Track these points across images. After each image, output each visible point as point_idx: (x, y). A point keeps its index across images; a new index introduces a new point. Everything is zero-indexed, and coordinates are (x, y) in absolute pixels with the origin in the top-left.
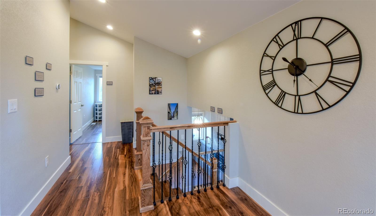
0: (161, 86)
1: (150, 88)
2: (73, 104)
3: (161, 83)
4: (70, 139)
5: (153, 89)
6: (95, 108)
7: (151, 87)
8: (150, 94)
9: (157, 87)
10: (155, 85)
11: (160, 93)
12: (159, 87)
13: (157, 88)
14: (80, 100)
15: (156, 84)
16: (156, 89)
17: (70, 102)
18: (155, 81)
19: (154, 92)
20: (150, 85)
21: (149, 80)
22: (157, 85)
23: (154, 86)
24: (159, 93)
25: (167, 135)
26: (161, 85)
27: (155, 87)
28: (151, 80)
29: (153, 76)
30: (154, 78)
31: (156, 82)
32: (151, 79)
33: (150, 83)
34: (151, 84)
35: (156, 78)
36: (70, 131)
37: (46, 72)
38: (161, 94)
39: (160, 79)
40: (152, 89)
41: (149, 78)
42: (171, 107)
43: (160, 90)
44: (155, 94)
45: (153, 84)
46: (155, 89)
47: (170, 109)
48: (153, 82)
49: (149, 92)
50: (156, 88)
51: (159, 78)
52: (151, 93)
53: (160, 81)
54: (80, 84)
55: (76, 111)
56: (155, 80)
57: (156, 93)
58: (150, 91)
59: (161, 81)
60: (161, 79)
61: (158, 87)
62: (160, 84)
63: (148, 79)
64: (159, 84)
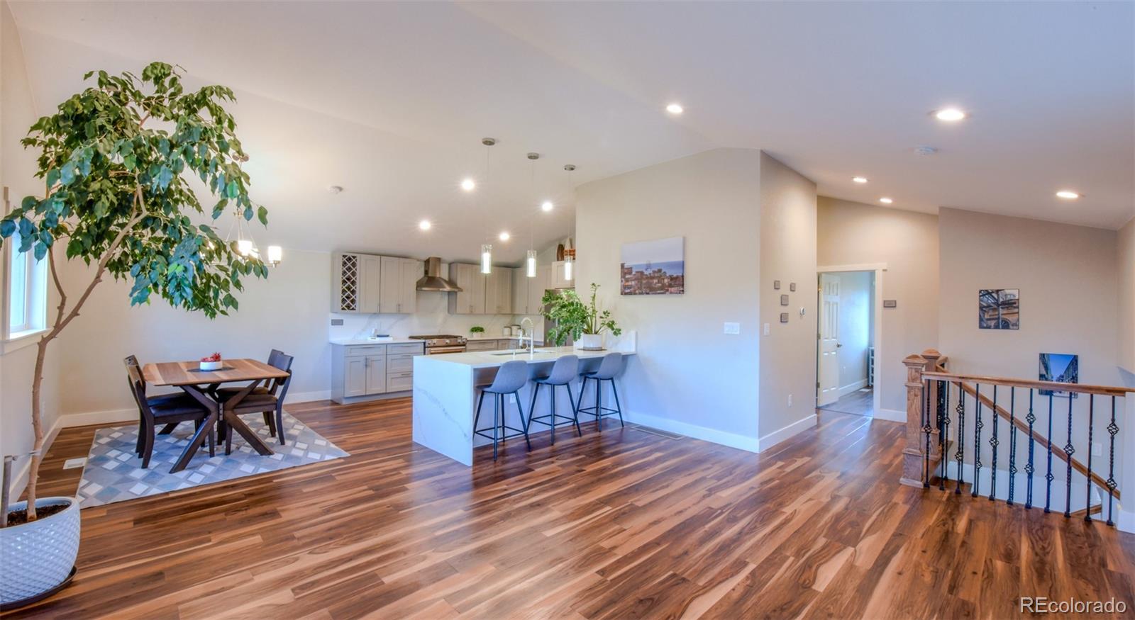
0: (1016, 310)
1: (982, 315)
2: (823, 341)
3: (1015, 303)
4: (817, 399)
5: (991, 317)
6: (871, 357)
7: (985, 311)
8: (981, 327)
9: (1001, 311)
10: (996, 307)
11: (1013, 325)
12: (1010, 311)
13: (1002, 314)
14: (834, 336)
15: (1001, 305)
16: (999, 318)
17: (819, 337)
18: (998, 297)
19: (992, 323)
20: (981, 308)
21: (980, 296)
22: (1002, 308)
23: (994, 310)
24: (1011, 327)
25: (969, 391)
26: (1018, 307)
27: (997, 313)
28: (983, 295)
29: (991, 287)
30: (993, 292)
31: (1001, 300)
32: (986, 293)
33: (982, 303)
34: (985, 304)
35: (1001, 290)
36: (818, 385)
37: (790, 294)
38: (1018, 329)
39: (1011, 292)
40: (987, 316)
41: (980, 292)
42: (1052, 365)
43: (1012, 319)
44: (997, 327)
45: (992, 305)
46: (997, 317)
47: (1046, 368)
48: (991, 301)
49: (980, 323)
50: (999, 314)
51: (1008, 292)
52: (985, 325)
53: (1012, 297)
54: (835, 306)
55: (827, 353)
56: (998, 295)
57: (1001, 327)
58: (981, 320)
59: (1017, 298)
60: (1016, 292)
61: (1005, 312)
62: (1015, 305)
63: (978, 295)
64: (1011, 304)
